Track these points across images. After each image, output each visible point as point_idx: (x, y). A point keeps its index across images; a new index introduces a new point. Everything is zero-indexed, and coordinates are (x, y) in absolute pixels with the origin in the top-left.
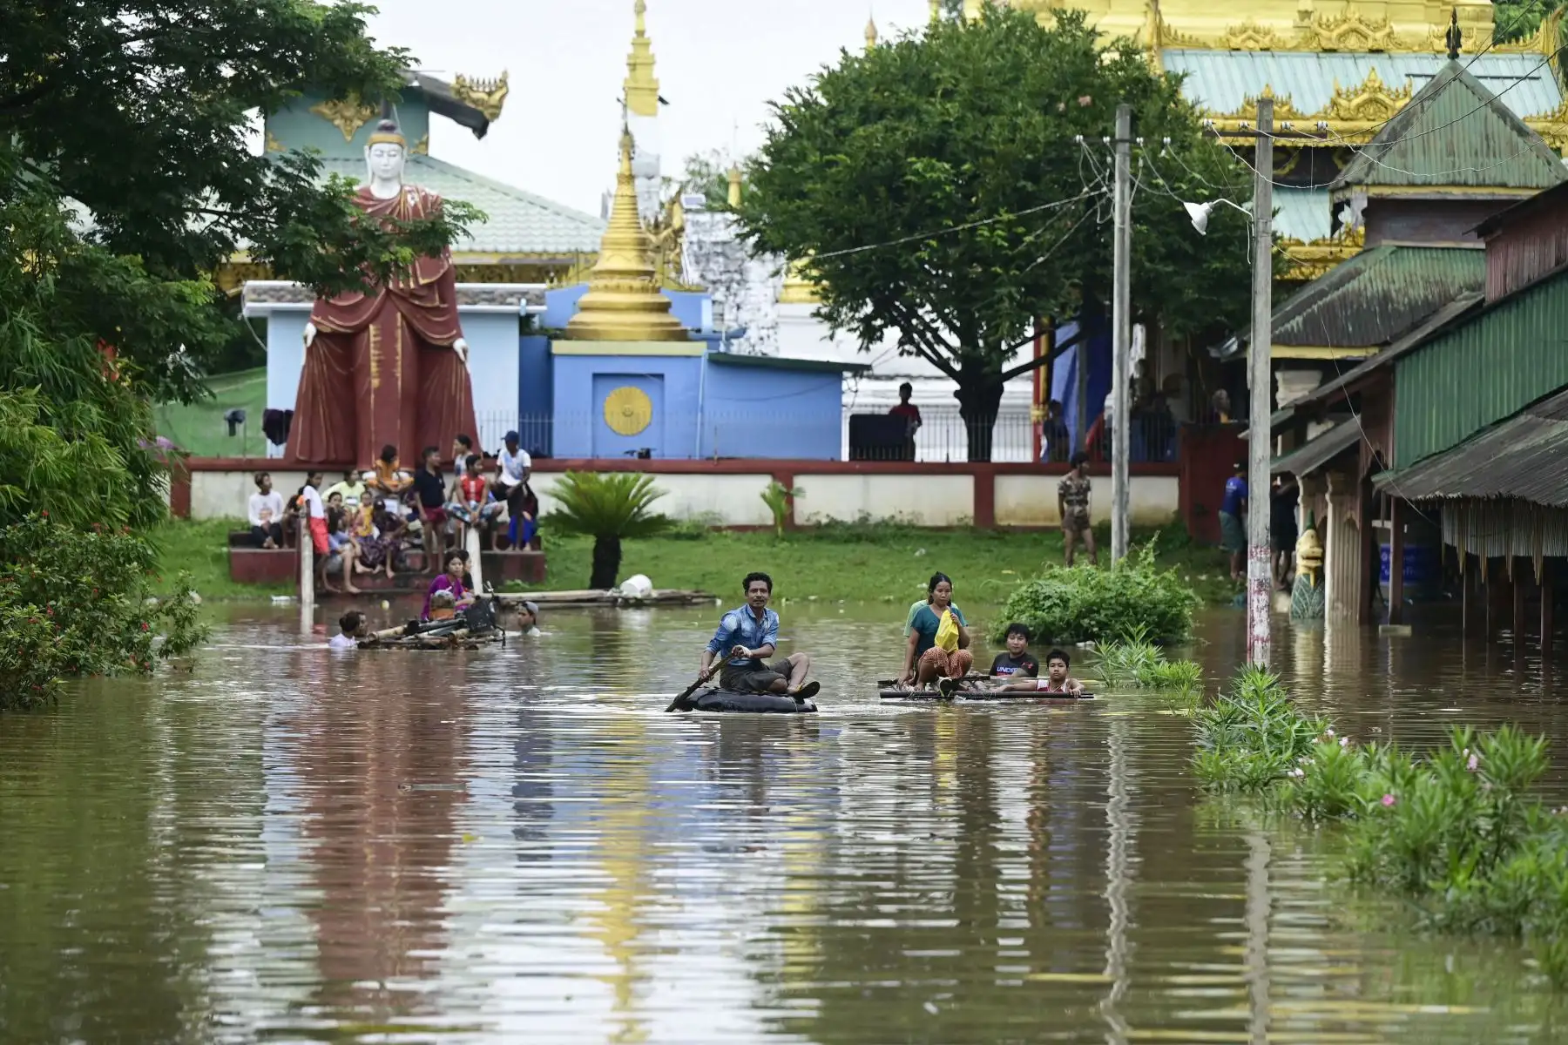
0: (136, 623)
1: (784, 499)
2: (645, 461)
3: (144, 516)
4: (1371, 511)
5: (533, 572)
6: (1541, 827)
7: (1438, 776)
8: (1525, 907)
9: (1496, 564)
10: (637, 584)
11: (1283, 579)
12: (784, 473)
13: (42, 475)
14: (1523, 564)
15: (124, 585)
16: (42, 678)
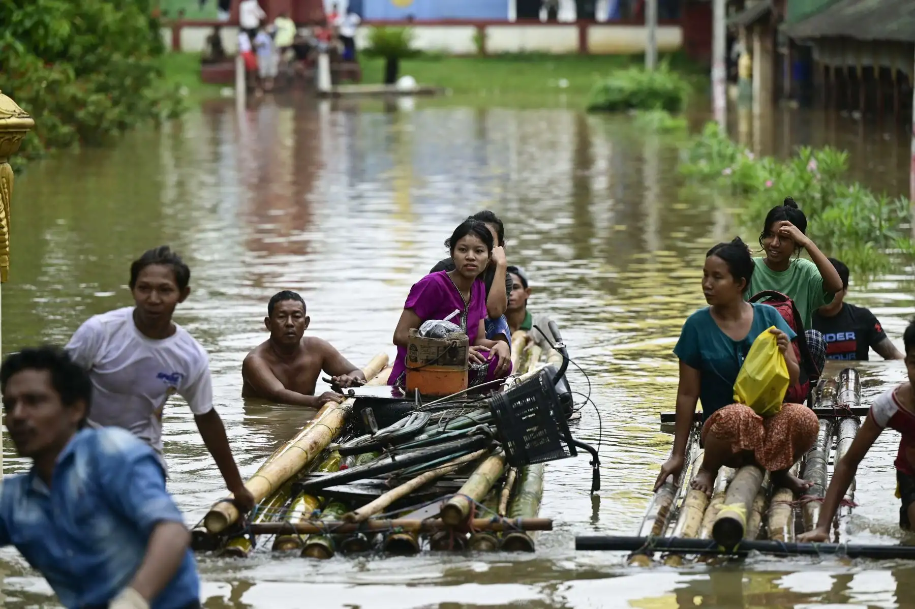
0: (154, 103)
1: (481, 39)
2: (411, 21)
3: (157, 49)
4: (775, 44)
5: (355, 77)
6: (844, 196)
7: (793, 170)
8: (832, 233)
9: (839, 71)
10: (406, 83)
11: (732, 77)
12: (481, 26)
13: (106, 28)
14: (852, 70)
15: (147, 84)
16: (107, 131)
